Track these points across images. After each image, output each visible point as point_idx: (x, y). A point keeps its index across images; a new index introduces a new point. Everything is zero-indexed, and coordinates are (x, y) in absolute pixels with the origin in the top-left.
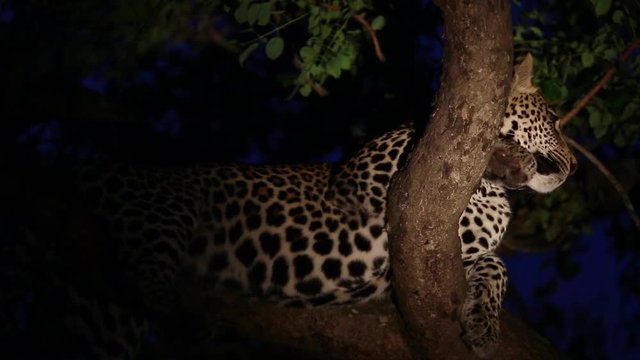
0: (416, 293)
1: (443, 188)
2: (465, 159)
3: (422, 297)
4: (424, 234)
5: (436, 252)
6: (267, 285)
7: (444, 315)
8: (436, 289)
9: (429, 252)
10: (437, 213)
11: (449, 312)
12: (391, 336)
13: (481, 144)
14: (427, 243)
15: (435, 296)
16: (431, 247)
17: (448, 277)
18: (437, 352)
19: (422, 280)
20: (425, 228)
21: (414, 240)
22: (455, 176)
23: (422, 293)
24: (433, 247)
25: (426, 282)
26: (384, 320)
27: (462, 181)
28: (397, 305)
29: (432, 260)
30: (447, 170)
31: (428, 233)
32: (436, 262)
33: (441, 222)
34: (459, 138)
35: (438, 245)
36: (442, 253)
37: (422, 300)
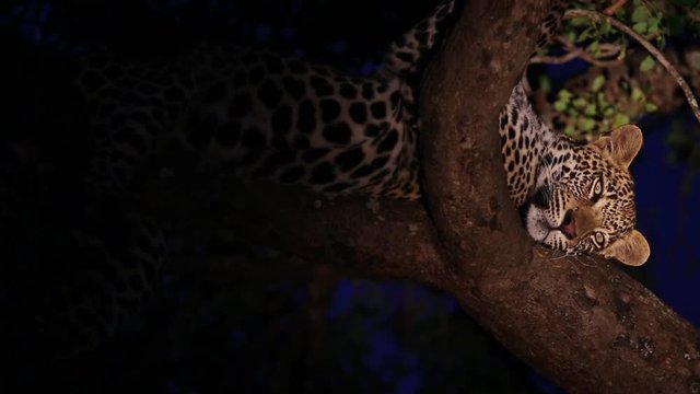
0: (451, 197)
1: (482, 78)
2: (507, 45)
3: (458, 201)
4: (460, 130)
5: (474, 151)
6: (292, 134)
7: (483, 223)
8: (473, 193)
9: (465, 151)
10: (475, 108)
11: (488, 219)
12: (422, 246)
13: (525, 29)
14: (463, 140)
15: (472, 201)
16: (468, 145)
17: (487, 179)
18: (473, 264)
19: (458, 183)
20: (461, 124)
21: (448, 138)
22: (496, 65)
23: (458, 198)
24: (470, 146)
25: (462, 185)
26: (414, 228)
27: (503, 70)
28: (428, 211)
29: (469, 161)
30: (486, 58)
31: (464, 129)
32: (473, 162)
33: (479, 118)
34: (500, 22)
35: (475, 144)
36: (481, 152)
37: (458, 207)
